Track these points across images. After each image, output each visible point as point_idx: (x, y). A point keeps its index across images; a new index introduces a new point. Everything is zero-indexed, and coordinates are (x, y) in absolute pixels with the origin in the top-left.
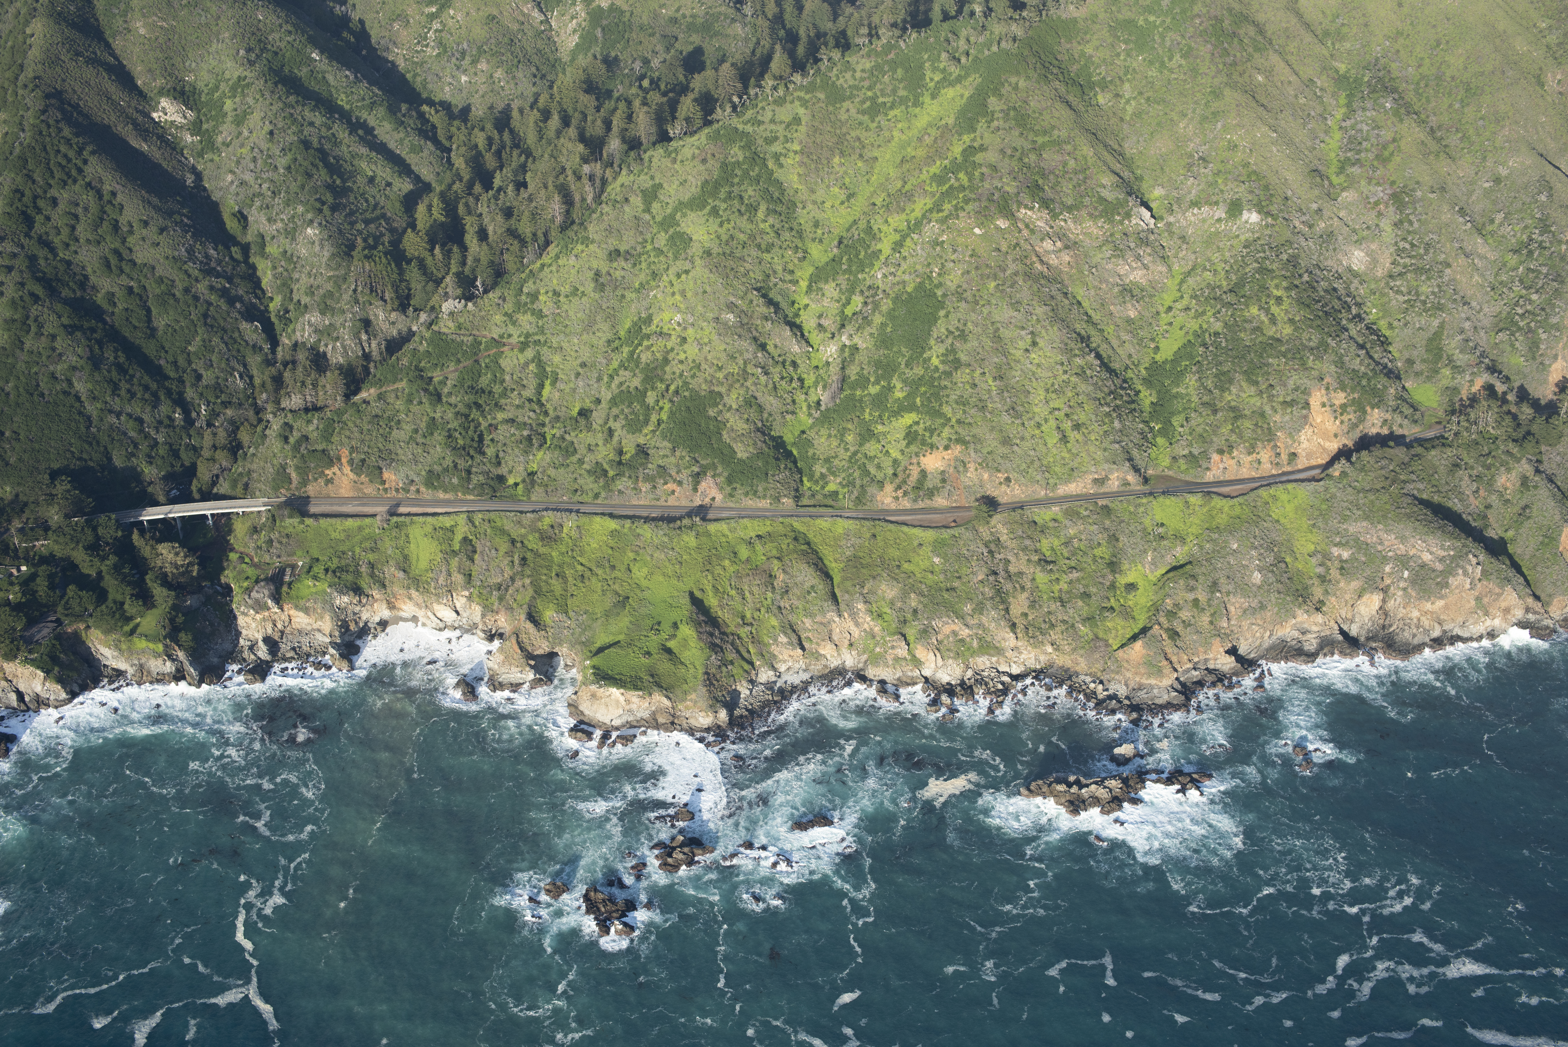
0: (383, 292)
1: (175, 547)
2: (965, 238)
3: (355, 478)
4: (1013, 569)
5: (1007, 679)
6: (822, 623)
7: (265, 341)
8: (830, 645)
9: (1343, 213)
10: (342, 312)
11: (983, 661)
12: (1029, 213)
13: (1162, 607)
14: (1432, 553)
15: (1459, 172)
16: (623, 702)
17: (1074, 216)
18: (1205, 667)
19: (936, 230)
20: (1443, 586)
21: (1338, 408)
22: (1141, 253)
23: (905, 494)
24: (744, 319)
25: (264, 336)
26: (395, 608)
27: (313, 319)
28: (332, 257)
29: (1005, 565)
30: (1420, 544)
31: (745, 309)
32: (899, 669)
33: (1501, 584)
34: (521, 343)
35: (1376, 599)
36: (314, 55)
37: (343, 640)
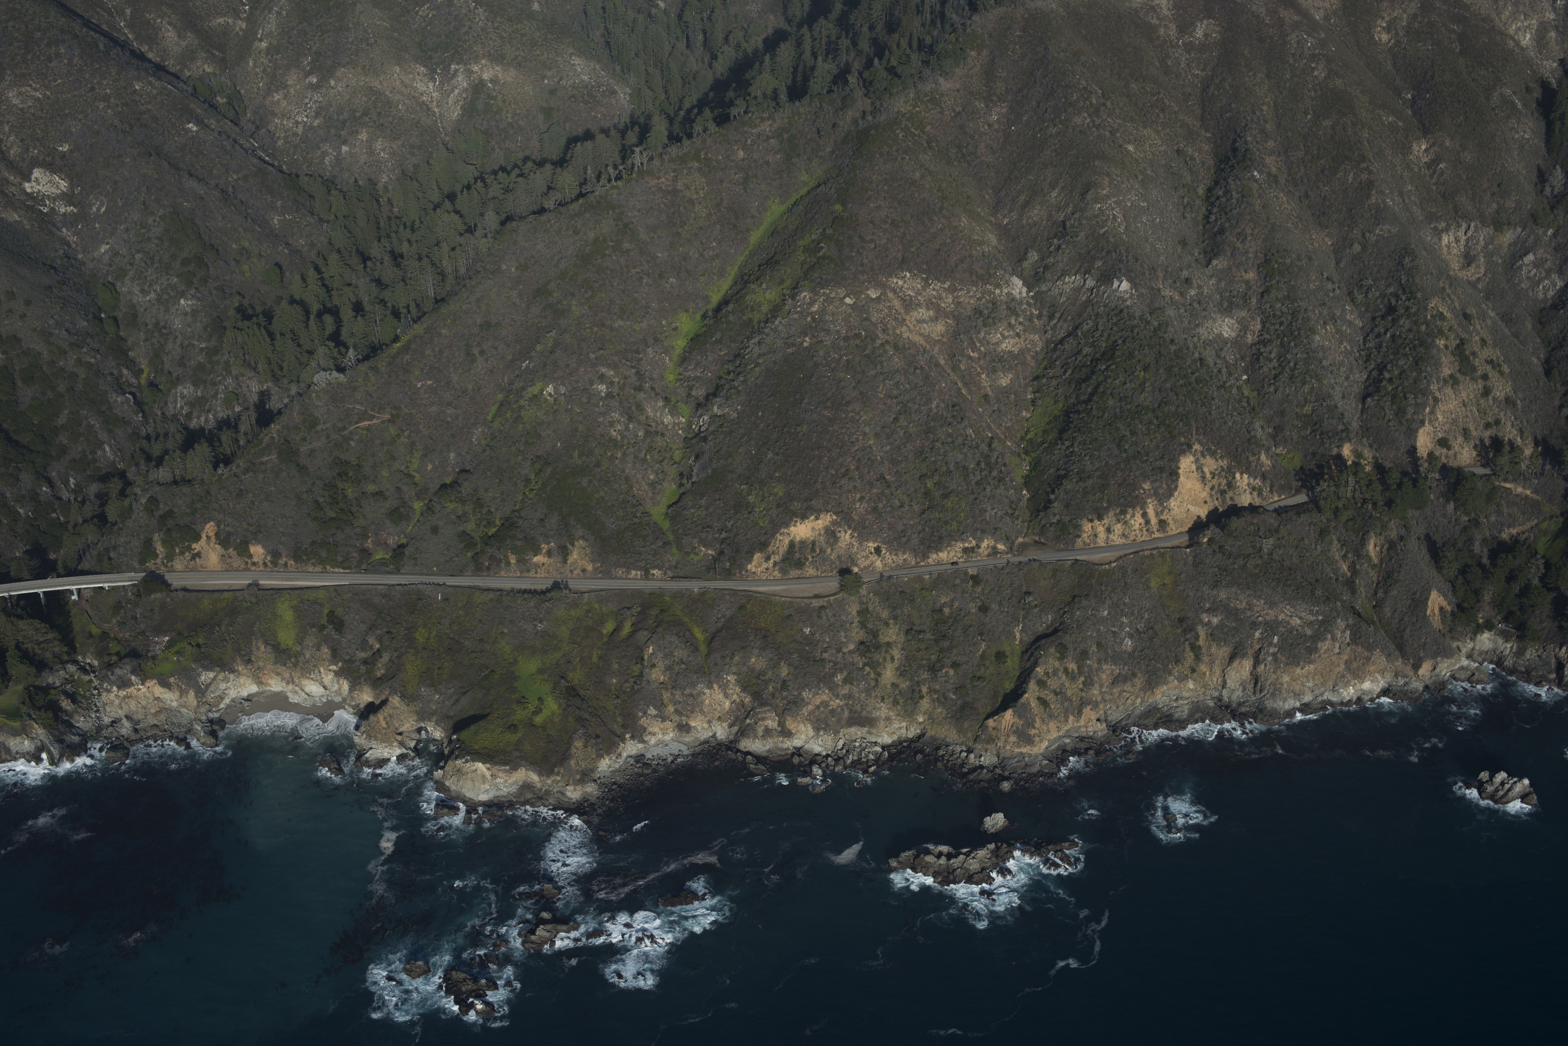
0: (256, 364)
1: (36, 623)
2: (837, 308)
3: (223, 551)
4: (884, 639)
5: (879, 749)
6: (691, 695)
7: (136, 413)
8: (700, 717)
9: (1213, 281)
10: (214, 384)
11: (856, 732)
12: (900, 283)
13: (1033, 675)
14: (1300, 618)
15: (1327, 239)
16: (489, 777)
17: (946, 286)
18: (1076, 735)
19: (807, 300)
20: (1313, 650)
21: (1208, 476)
22: (1013, 322)
23: (775, 564)
24: (616, 390)
25: (135, 407)
26: (262, 683)
27: (185, 392)
28: (205, 328)
29: (875, 634)
30: (1288, 610)
31: (616, 380)
32: (770, 741)
33: (1370, 648)
34: (392, 415)
35: (1247, 665)
36: (191, 125)
37: (208, 716)
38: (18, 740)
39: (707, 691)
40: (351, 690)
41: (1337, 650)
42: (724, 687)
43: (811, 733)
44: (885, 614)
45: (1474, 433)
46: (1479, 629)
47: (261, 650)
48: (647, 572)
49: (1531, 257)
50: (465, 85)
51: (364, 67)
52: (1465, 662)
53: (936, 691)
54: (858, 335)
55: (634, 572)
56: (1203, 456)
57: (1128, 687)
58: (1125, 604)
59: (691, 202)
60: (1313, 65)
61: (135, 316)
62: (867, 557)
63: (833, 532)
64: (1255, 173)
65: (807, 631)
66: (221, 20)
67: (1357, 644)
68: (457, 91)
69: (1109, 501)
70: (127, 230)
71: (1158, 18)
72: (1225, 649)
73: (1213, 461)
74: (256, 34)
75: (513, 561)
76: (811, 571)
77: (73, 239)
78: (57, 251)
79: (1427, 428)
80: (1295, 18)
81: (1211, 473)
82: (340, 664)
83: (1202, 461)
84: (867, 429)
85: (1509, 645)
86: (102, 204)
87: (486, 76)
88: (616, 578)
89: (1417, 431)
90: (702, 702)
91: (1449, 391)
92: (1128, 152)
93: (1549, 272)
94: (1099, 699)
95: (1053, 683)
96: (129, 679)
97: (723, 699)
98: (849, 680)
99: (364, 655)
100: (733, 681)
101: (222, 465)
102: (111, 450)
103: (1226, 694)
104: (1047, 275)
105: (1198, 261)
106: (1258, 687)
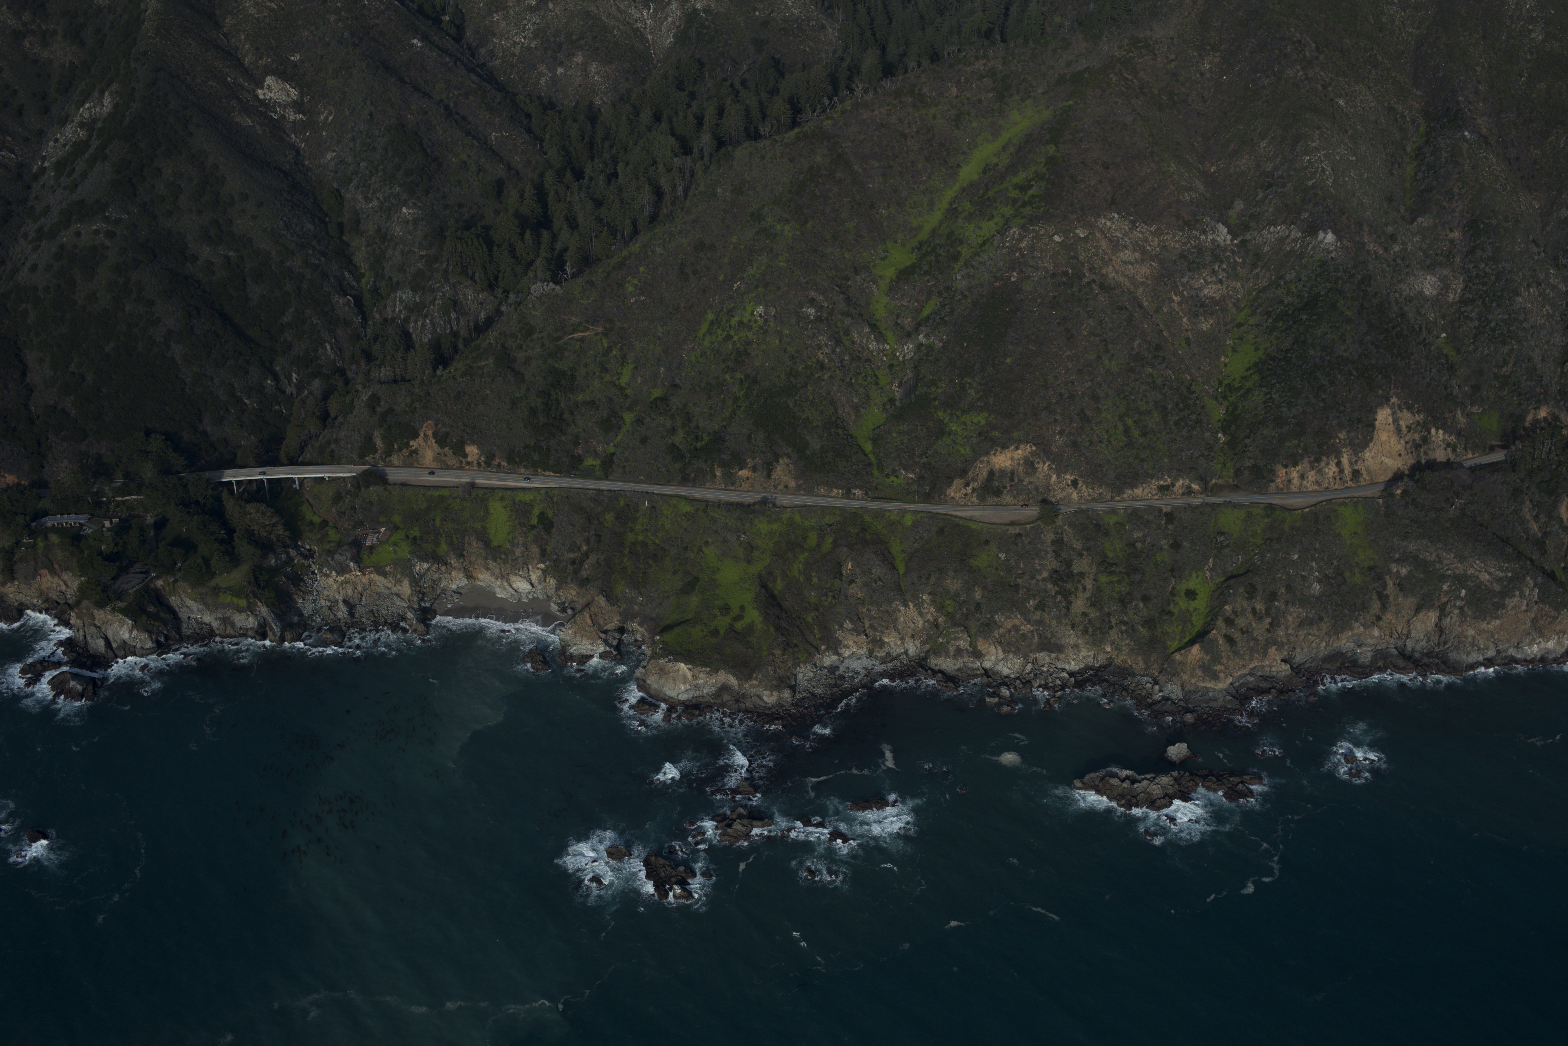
0: (474, 273)
1: (263, 507)
2: (1046, 245)
3: (439, 450)
4: (1076, 569)
5: (1065, 675)
6: (887, 612)
7: (356, 315)
8: (894, 634)
9: (1417, 239)
10: (433, 291)
11: (1043, 657)
12: (1108, 224)
13: (1222, 613)
14: (1490, 574)
15: (1534, 203)
16: (690, 678)
17: (1152, 229)
18: (1260, 674)
19: (1017, 236)
20: (1499, 606)
21: (1404, 428)
22: (1217, 268)
23: (974, 490)
24: (825, 314)
25: (356, 310)
26: (472, 577)
27: (404, 296)
28: (426, 238)
29: (1069, 564)
30: (1478, 565)
31: (825, 304)
32: (960, 660)
33: (1558, 608)
34: (605, 328)
35: (1433, 616)
36: (415, 41)
37: (420, 605)
38: (244, 616)
39: (902, 608)
40: (558, 589)
41: (1524, 608)
42: (919, 606)
43: (1001, 655)
44: (1078, 545)
47: (473, 546)
48: (849, 491)
50: (679, 13)
53: (1125, 623)
54: (1065, 273)
55: (835, 491)
56: (1401, 410)
57: (1313, 630)
58: (1315, 549)
59: (904, 136)
60: (1531, 27)
61: (358, 222)
62: (1063, 489)
63: (1032, 463)
64: (1466, 133)
65: (1002, 556)
67: (1545, 603)
68: (670, 19)
69: (1305, 449)
70: (353, 139)
72: (1412, 599)
73: (1409, 415)
75: (718, 474)
76: (1007, 499)
77: (301, 145)
78: (286, 156)
81: (1407, 427)
82: (548, 563)
83: (1399, 414)
84: (1070, 365)
86: (330, 114)
87: (699, 6)
88: (818, 495)
90: (896, 619)
92: (1339, 106)
94: (1285, 640)
95: (1241, 622)
96: (348, 566)
97: (917, 618)
98: (1041, 606)
99: (572, 555)
100: (928, 601)
101: (441, 367)
102: (332, 348)
103: (1410, 644)
104: (1253, 225)
105: (1403, 218)
106: (1442, 639)
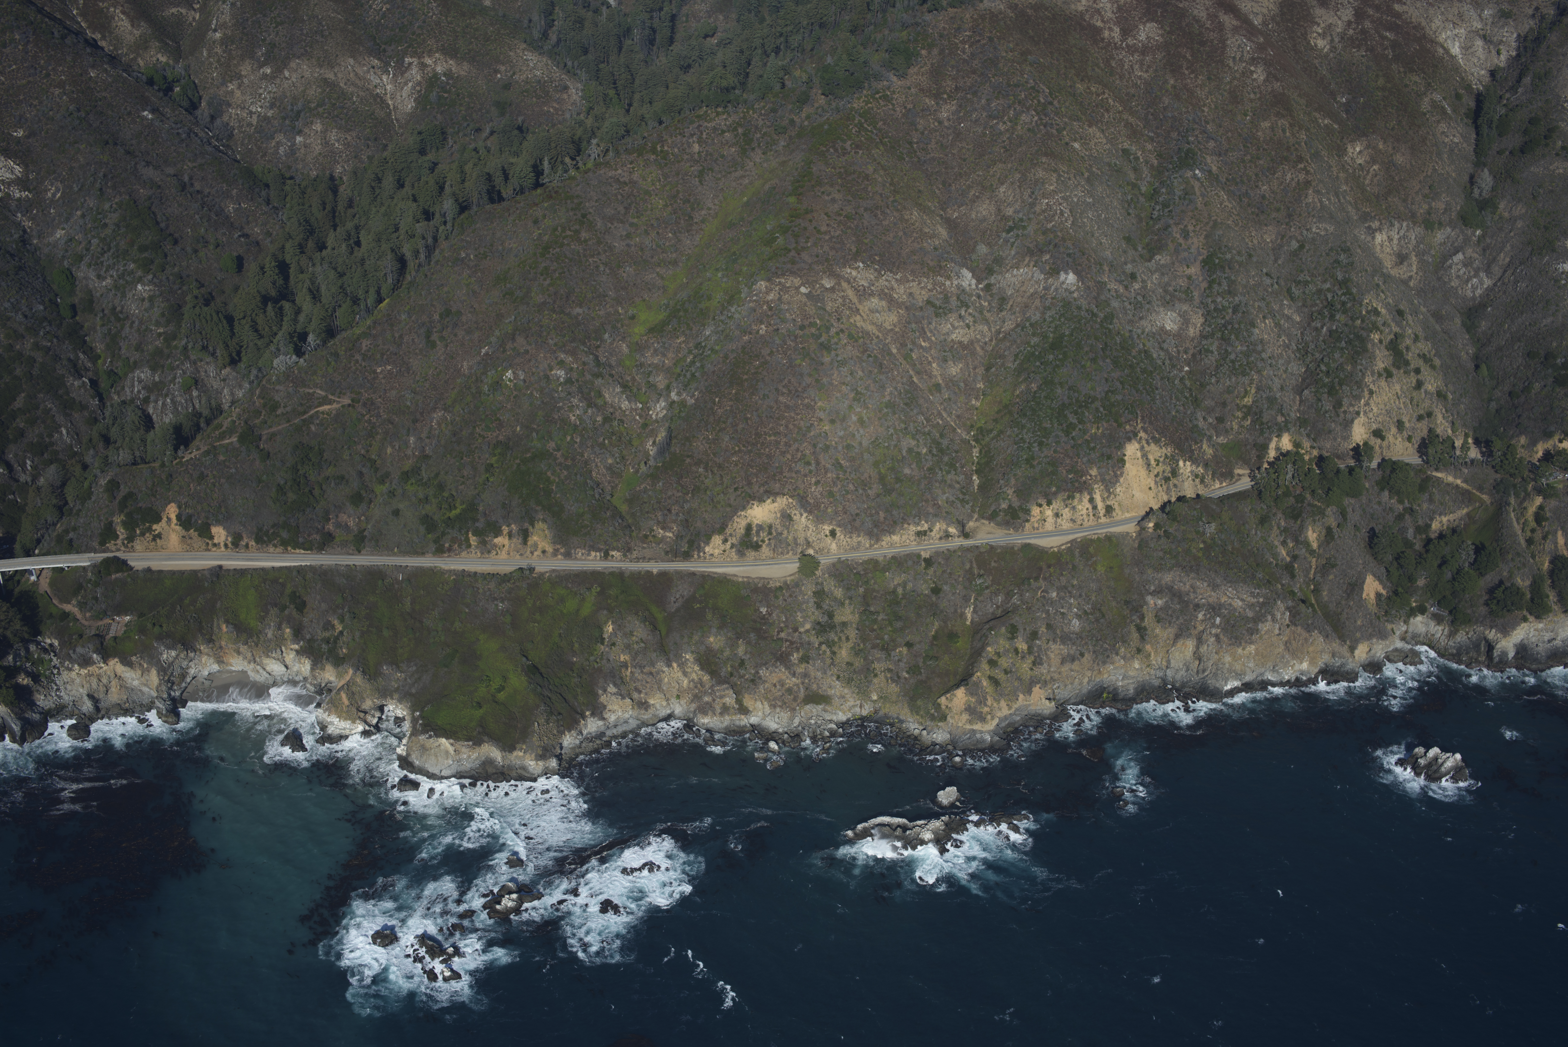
0: (215, 349)
2: (792, 297)
3: (184, 533)
4: (838, 618)
5: (834, 726)
6: (651, 673)
7: (93, 398)
8: (659, 695)
9: (1156, 276)
10: (172, 369)
11: (812, 710)
12: (854, 273)
13: (984, 654)
14: (1242, 600)
16: (452, 752)
17: (898, 277)
18: (1026, 713)
19: (763, 289)
20: (1253, 631)
21: (1153, 462)
22: (963, 313)
23: (733, 546)
24: (575, 375)
25: (92, 392)
26: (223, 662)
27: (142, 375)
28: (163, 315)
29: (831, 616)
30: (1231, 591)
31: (575, 366)
32: (727, 718)
33: (1308, 629)
34: (353, 400)
35: (1190, 645)
36: (146, 113)
37: (169, 695)
39: (665, 669)
40: (312, 669)
41: (1277, 632)
42: (682, 666)
43: (768, 710)
44: (840, 595)
45: (1407, 425)
46: (1412, 613)
47: (223, 629)
48: (607, 553)
49: (1460, 256)
50: (419, 78)
51: (319, 58)
52: (1399, 644)
53: (889, 670)
54: (813, 324)
55: (593, 554)
56: (1148, 443)
57: (1076, 666)
58: (1073, 586)
59: (647, 193)
60: (1252, 68)
61: (91, 301)
62: (822, 540)
63: (790, 516)
64: (1197, 172)
65: (764, 610)
66: (174, 10)
67: (1296, 625)
68: (410, 84)
69: (1058, 487)
70: (83, 216)
71: (1103, 21)
72: (1169, 630)
73: (1158, 448)
74: (210, 24)
75: (473, 543)
76: (767, 553)
77: (28, 224)
78: (11, 236)
79: (1362, 419)
80: (1235, 22)
81: (1156, 460)
82: (302, 643)
83: (1147, 448)
84: (822, 416)
85: (1440, 628)
86: (58, 190)
87: (439, 69)
88: (576, 559)
89: (1352, 421)
90: (661, 680)
91: (1383, 383)
92: (1074, 149)
93: (1477, 271)
94: (1048, 678)
95: (1004, 662)
96: (91, 658)
97: (682, 677)
98: (805, 659)
99: (327, 634)
100: (692, 660)
101: (182, 447)
102: (68, 433)
103: (1169, 673)
104: (996, 268)
105: (1141, 256)
106: (1201, 667)
